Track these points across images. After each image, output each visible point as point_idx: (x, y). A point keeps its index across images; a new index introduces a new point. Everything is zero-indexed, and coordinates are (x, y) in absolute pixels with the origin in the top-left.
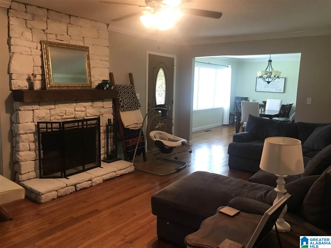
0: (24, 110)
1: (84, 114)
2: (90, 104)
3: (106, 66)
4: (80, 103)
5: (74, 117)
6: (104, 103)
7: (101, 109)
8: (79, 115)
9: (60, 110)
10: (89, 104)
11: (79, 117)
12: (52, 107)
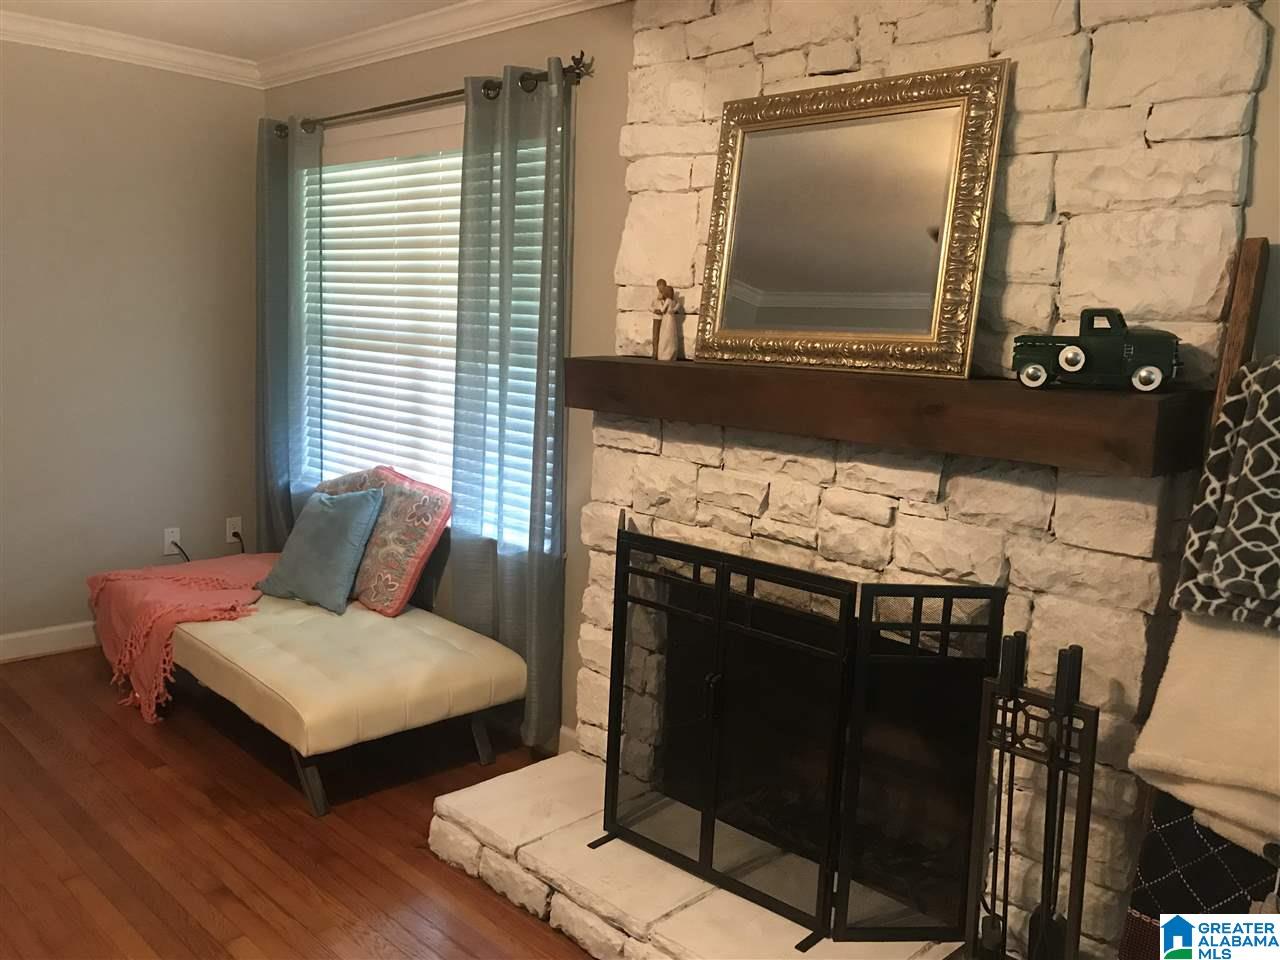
0: (610, 447)
1: (878, 541)
2: (930, 480)
3: (1195, 189)
4: (851, 464)
5: (811, 539)
6: (1065, 502)
7: (1028, 540)
8: (844, 539)
9: (737, 482)
10: (918, 485)
11: (842, 550)
12: (710, 453)
